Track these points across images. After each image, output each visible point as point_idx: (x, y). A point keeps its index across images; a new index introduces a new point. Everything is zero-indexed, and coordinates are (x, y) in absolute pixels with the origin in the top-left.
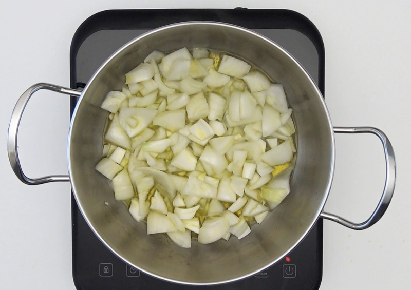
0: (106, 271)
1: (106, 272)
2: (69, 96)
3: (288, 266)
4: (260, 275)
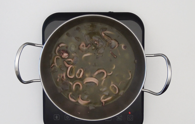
1: (57, 118)
3: (130, 116)
4: (118, 119)
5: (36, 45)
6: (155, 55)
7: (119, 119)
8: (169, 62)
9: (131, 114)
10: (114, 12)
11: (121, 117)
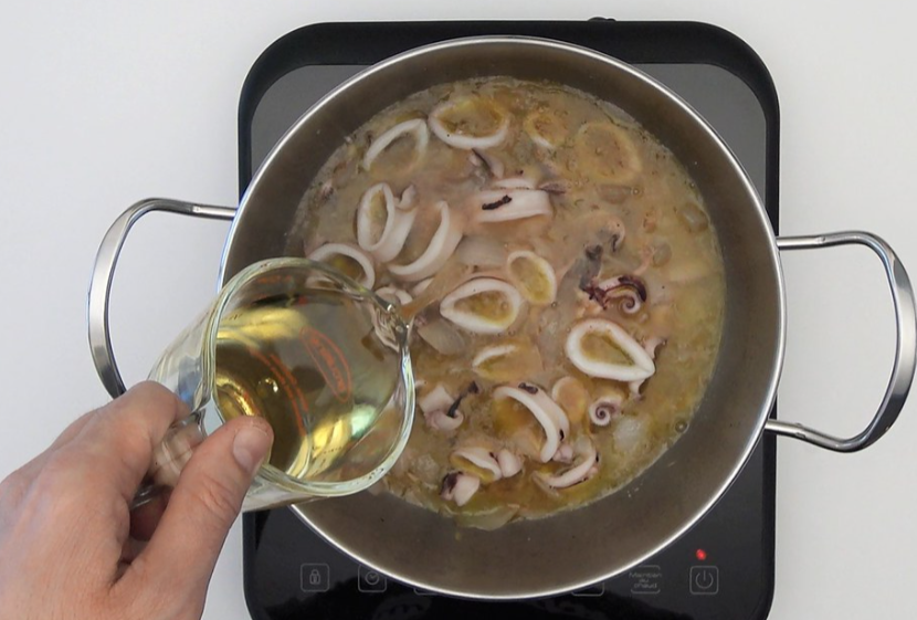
0: (315, 580)
1: (315, 582)
3: (701, 571)
4: (640, 589)
5: (196, 210)
6: (828, 240)
7: (646, 586)
8: (901, 275)
9: (707, 561)
11: (655, 576)
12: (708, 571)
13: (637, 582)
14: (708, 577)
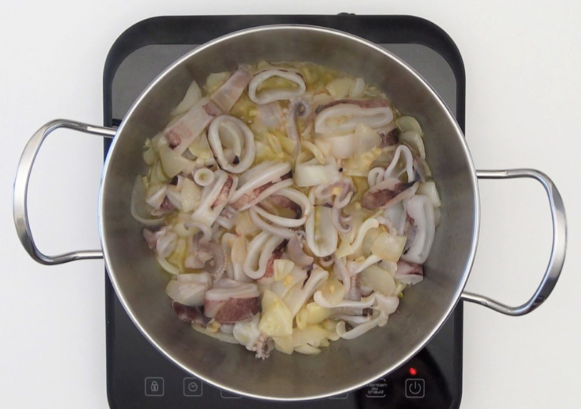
0: (155, 388)
1: (155, 390)
2: (102, 138)
3: (413, 382)
4: (373, 394)
5: (89, 129)
7: (376, 392)
9: (417, 376)
10: (357, 14)
11: (382, 385)
12: (418, 382)
13: (371, 389)
14: (417, 386)
